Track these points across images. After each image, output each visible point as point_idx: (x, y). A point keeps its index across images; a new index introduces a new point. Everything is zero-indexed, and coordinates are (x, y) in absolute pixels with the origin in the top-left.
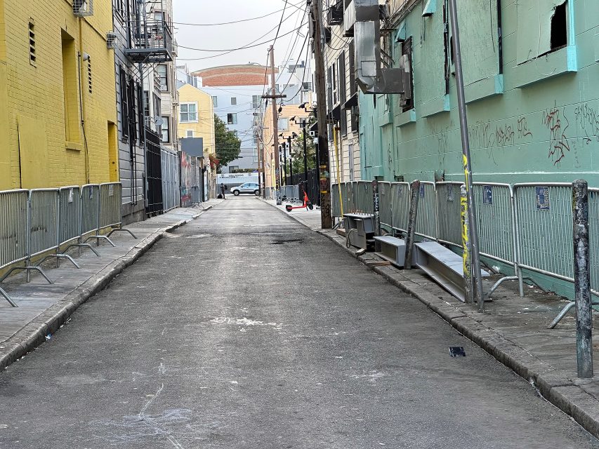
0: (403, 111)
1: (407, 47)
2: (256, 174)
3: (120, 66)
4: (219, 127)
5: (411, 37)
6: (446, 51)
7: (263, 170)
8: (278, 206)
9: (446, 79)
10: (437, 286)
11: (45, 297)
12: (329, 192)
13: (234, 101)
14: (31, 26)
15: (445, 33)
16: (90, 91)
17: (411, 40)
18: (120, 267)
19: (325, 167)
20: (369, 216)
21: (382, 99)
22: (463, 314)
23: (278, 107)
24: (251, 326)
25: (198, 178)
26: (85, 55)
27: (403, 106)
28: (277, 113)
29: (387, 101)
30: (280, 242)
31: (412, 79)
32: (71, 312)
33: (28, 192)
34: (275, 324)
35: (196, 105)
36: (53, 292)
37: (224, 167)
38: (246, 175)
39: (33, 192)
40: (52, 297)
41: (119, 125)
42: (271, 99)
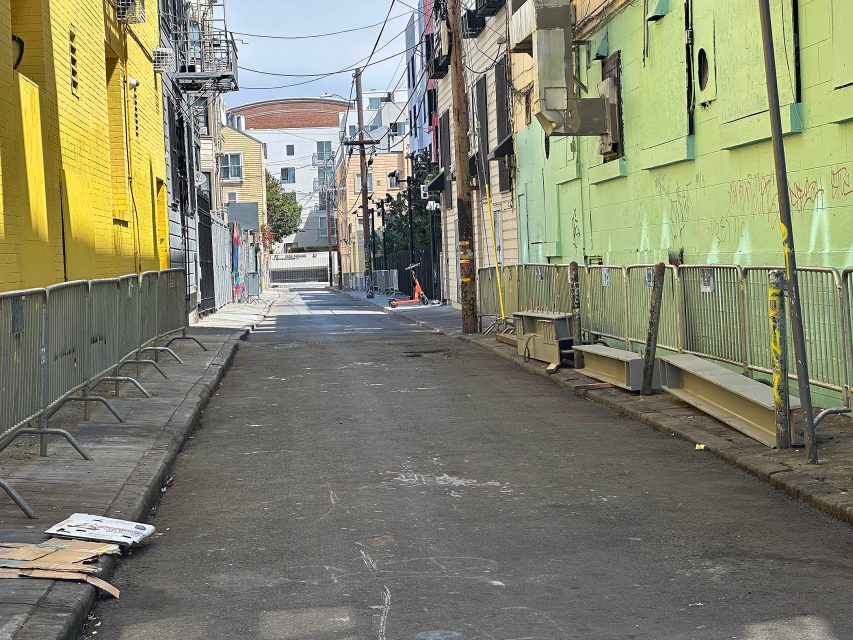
0: (605, 162)
1: (610, 66)
2: (326, 255)
3: (169, 98)
4: (272, 186)
5: (619, 52)
6: (689, 70)
7: (336, 248)
8: (371, 300)
9: (689, 112)
10: (710, 421)
11: (125, 443)
12: (474, 279)
13: (290, 150)
14: (72, 37)
15: (687, 45)
16: (137, 134)
17: (619, 56)
18: (205, 395)
19: (467, 243)
20: (562, 315)
21: (561, 145)
22: (786, 468)
23: (368, 158)
24: (461, 487)
25: (251, 261)
26: (131, 80)
27: (605, 154)
28: (365, 165)
29: (573, 148)
30: (416, 355)
31: (620, 114)
32: (170, 465)
33: (87, 284)
34: (497, 484)
35: (241, 157)
36: (132, 435)
37: (277, 244)
38: (309, 255)
39: (93, 284)
40: (134, 443)
41: (169, 183)
42: (358, 147)
